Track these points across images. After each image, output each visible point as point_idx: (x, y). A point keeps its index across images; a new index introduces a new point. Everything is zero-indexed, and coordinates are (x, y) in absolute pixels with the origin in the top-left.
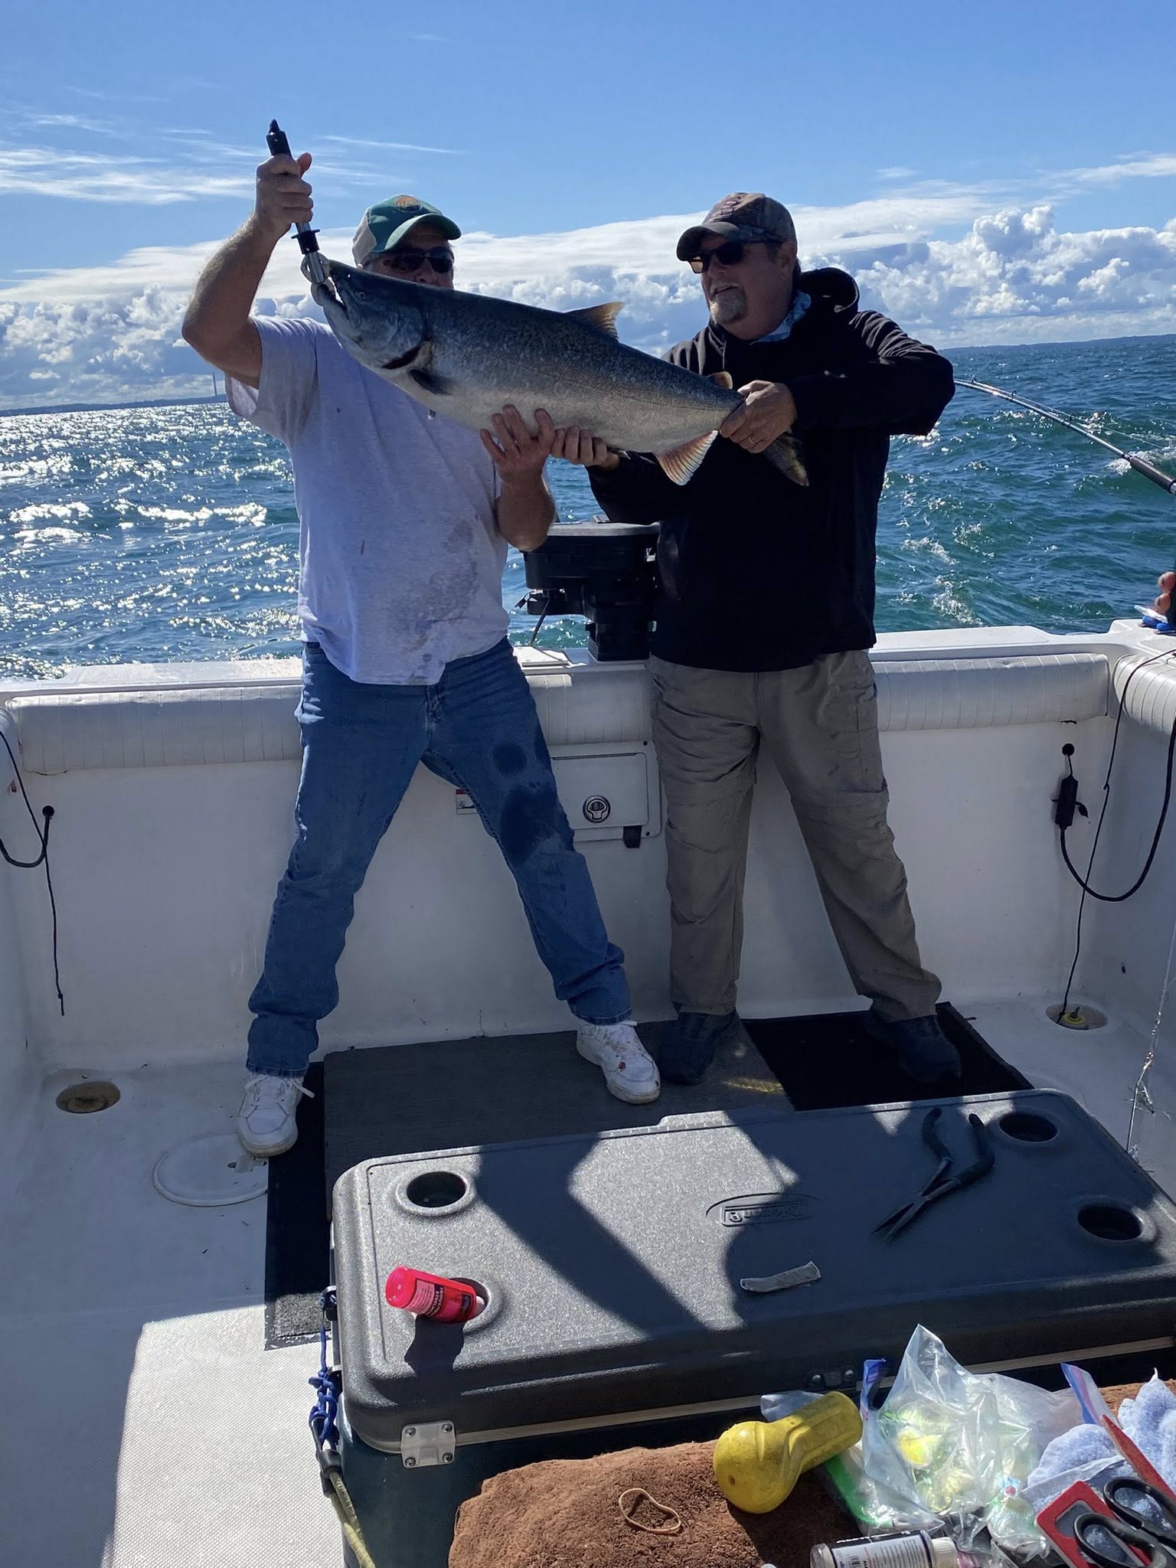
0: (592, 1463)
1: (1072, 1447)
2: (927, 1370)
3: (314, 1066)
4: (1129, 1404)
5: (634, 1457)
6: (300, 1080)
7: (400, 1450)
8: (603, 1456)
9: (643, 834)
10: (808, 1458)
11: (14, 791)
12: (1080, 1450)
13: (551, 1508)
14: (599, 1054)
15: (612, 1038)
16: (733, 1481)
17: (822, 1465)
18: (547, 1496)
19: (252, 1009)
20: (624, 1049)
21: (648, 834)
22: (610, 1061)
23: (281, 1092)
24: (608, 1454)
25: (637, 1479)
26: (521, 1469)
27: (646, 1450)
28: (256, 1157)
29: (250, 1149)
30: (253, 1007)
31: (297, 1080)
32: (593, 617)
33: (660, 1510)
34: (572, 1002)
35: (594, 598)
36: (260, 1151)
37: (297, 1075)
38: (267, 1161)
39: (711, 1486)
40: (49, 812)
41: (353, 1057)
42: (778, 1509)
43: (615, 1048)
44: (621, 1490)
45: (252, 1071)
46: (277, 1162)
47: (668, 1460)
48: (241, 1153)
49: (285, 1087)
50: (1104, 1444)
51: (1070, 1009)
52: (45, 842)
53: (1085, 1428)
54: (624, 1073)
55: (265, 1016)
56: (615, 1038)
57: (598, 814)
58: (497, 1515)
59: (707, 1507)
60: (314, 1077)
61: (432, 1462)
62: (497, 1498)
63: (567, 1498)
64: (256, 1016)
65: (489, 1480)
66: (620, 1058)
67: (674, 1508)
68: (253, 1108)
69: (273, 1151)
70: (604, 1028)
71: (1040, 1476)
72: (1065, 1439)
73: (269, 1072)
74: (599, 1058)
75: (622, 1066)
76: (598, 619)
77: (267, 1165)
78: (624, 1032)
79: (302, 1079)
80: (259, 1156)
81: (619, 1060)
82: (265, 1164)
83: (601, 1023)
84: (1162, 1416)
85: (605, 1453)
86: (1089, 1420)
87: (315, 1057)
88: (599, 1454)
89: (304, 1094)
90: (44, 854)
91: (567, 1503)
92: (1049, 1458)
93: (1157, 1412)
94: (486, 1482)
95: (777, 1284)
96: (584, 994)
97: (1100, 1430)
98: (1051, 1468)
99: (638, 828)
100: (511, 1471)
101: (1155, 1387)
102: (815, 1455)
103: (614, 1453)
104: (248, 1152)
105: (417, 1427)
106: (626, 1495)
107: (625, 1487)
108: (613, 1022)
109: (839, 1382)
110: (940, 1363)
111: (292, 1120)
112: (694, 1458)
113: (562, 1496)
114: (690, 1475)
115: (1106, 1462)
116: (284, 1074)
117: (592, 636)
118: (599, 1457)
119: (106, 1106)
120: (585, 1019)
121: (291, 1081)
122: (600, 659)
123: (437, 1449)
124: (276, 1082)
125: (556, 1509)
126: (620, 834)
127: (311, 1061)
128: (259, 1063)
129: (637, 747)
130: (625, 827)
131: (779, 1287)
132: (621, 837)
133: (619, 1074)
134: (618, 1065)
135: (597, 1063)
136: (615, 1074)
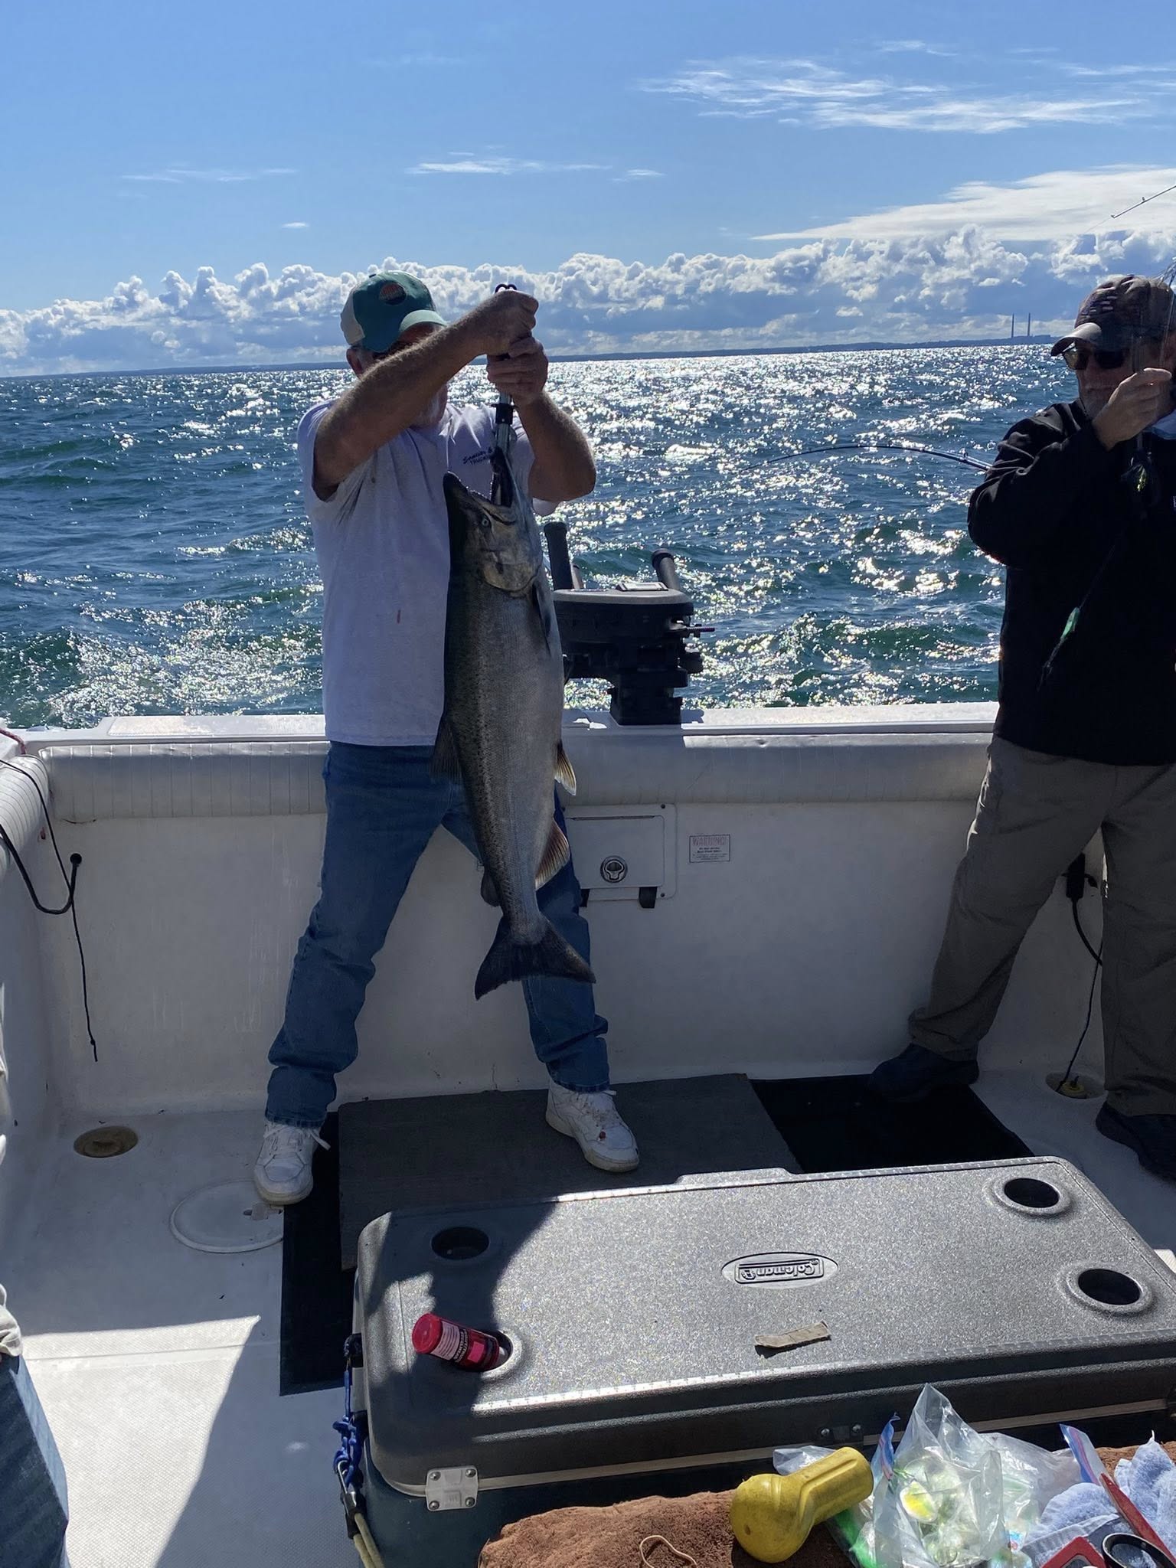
0: (611, 1511)
1: (1071, 1505)
2: (935, 1426)
4: (1125, 1464)
5: (652, 1505)
6: (317, 1131)
7: (424, 1493)
8: (623, 1504)
9: (658, 895)
10: (822, 1510)
11: (43, 838)
12: (1079, 1507)
13: (573, 1553)
14: (576, 1125)
15: (592, 1108)
16: (748, 1531)
17: (832, 1519)
18: (569, 1541)
19: (272, 1061)
20: (604, 1118)
21: (663, 895)
22: (588, 1131)
23: (298, 1142)
24: (627, 1503)
25: (656, 1525)
26: (543, 1515)
27: (664, 1499)
28: (271, 1204)
29: (265, 1195)
30: (273, 1060)
31: (315, 1130)
32: (615, 682)
33: (677, 1557)
34: (553, 1066)
35: (616, 663)
36: (276, 1199)
37: (314, 1125)
38: (282, 1209)
39: (727, 1534)
40: (76, 859)
41: (369, 1108)
42: (791, 1558)
43: (596, 1117)
44: (641, 1537)
45: (271, 1120)
46: (292, 1211)
47: (686, 1509)
48: (257, 1202)
49: (303, 1137)
50: (1101, 1502)
51: (1071, 1078)
52: (72, 889)
53: (1084, 1486)
54: (605, 1141)
55: (284, 1068)
57: (614, 875)
58: (520, 1560)
59: (723, 1554)
60: (331, 1128)
61: (456, 1505)
62: (520, 1543)
63: (588, 1544)
64: (276, 1067)
65: (511, 1525)
67: (691, 1556)
68: (271, 1157)
69: (288, 1200)
70: (586, 1097)
71: (1041, 1532)
72: (1063, 1498)
73: (288, 1122)
74: (576, 1128)
75: (602, 1136)
76: (619, 684)
77: (282, 1214)
79: (319, 1129)
80: (276, 1204)
81: (598, 1130)
82: (280, 1212)
83: (581, 1091)
84: (1156, 1476)
85: (624, 1501)
86: (1088, 1479)
88: (618, 1502)
89: (319, 1145)
90: (71, 902)
91: (589, 1549)
92: (1049, 1515)
93: (1154, 1471)
94: (508, 1527)
95: (789, 1341)
96: (567, 1059)
97: (1098, 1489)
98: (1052, 1525)
99: (654, 890)
100: (533, 1517)
101: (1151, 1448)
102: (828, 1508)
103: (632, 1501)
104: (264, 1200)
105: (442, 1471)
106: (645, 1543)
107: (644, 1534)
108: (590, 1089)
109: (848, 1437)
110: (947, 1421)
111: (307, 1170)
112: (711, 1508)
113: (584, 1541)
114: (707, 1524)
115: (1104, 1519)
116: (302, 1124)
117: (614, 700)
118: (618, 1505)
119: (122, 1151)
121: (309, 1132)
122: (622, 723)
123: (461, 1494)
124: (295, 1132)
125: (578, 1555)
126: (636, 895)
127: (328, 1111)
128: (277, 1112)
129: (655, 810)
130: (641, 888)
131: (791, 1343)
132: (637, 897)
133: (599, 1143)
134: (598, 1135)
135: (571, 1135)
136: (595, 1144)
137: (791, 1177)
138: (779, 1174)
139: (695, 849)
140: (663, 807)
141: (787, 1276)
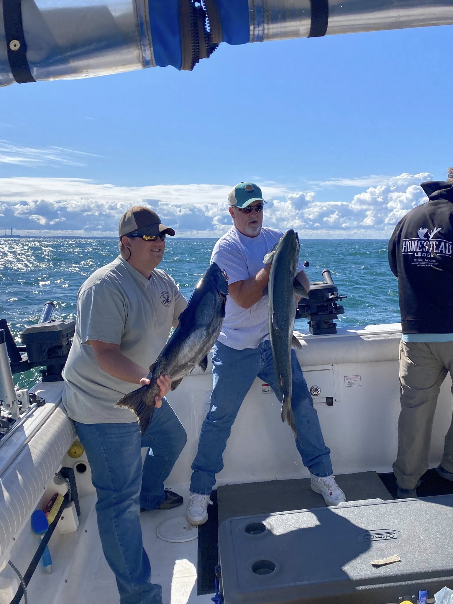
3: (213, 491)
6: (209, 497)
9: (334, 400)
14: (321, 489)
15: (326, 482)
19: (193, 469)
20: (331, 487)
21: (336, 400)
22: (326, 491)
23: (202, 500)
28: (193, 525)
29: (190, 521)
31: (208, 496)
32: (310, 319)
34: (310, 467)
35: (309, 312)
36: (195, 523)
37: (208, 494)
41: (228, 488)
43: (328, 486)
45: (192, 492)
49: (204, 499)
54: (332, 496)
55: (197, 471)
56: (327, 483)
57: (316, 393)
60: (214, 496)
64: (194, 471)
66: (330, 491)
68: (192, 506)
69: (198, 523)
70: (324, 478)
73: (198, 493)
74: (321, 491)
75: (331, 494)
76: (312, 320)
77: (197, 528)
78: (330, 480)
79: (210, 496)
80: (195, 525)
81: (329, 491)
82: (196, 527)
83: (322, 476)
87: (214, 488)
89: (210, 503)
96: (314, 465)
99: (332, 398)
104: (190, 523)
108: (326, 476)
111: (206, 512)
116: (203, 493)
117: (310, 326)
120: (315, 475)
121: (205, 497)
122: (313, 334)
124: (201, 497)
126: (325, 400)
127: (212, 489)
128: (194, 489)
129: (330, 367)
130: (327, 398)
131: (385, 563)
132: (325, 402)
133: (330, 497)
134: (329, 493)
135: (320, 493)
136: (328, 497)
137: (383, 501)
138: (379, 500)
139: (347, 381)
140: (332, 365)
141: (382, 538)
